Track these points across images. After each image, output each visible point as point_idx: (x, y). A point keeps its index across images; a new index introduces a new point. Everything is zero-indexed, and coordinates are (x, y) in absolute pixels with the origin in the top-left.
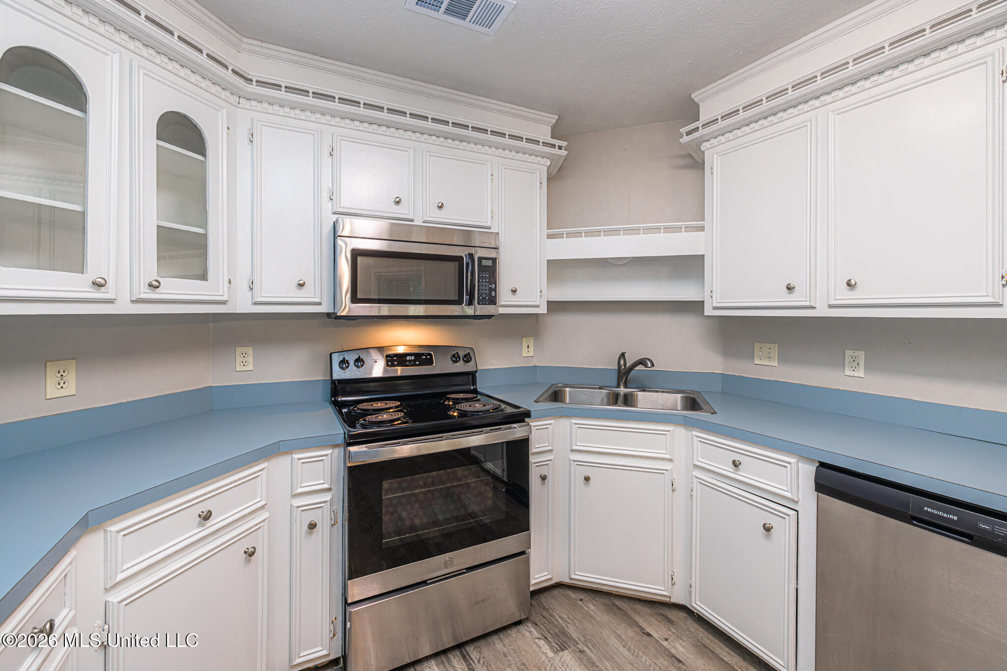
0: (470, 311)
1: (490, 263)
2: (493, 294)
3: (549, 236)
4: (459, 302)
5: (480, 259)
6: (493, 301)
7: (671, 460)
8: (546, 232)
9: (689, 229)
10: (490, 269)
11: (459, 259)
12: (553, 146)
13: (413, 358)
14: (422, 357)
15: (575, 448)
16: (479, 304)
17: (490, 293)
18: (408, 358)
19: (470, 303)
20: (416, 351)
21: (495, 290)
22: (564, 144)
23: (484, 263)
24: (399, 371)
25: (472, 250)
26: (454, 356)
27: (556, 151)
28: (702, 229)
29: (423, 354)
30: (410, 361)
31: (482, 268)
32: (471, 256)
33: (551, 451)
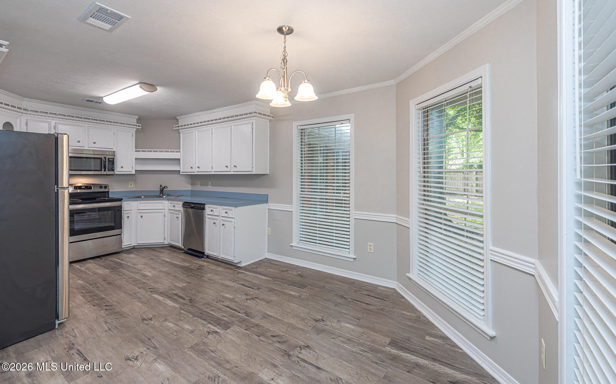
0: (105, 173)
1: (112, 160)
2: (113, 168)
3: (136, 151)
4: (101, 170)
5: (108, 159)
6: (113, 170)
7: (164, 209)
8: (134, 150)
9: (176, 152)
10: (112, 162)
11: (101, 159)
12: (137, 126)
13: (84, 187)
14: (88, 187)
15: (138, 209)
16: (108, 171)
17: (112, 168)
18: (82, 187)
19: (105, 171)
20: (86, 185)
21: (114, 167)
22: (140, 125)
23: (110, 159)
24: (79, 191)
25: (105, 156)
26: (100, 187)
27: (138, 127)
28: (179, 152)
29: (88, 186)
30: (83, 188)
31: (109, 161)
32: (105, 158)
33: (131, 210)
